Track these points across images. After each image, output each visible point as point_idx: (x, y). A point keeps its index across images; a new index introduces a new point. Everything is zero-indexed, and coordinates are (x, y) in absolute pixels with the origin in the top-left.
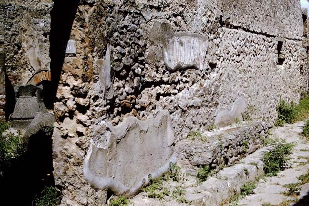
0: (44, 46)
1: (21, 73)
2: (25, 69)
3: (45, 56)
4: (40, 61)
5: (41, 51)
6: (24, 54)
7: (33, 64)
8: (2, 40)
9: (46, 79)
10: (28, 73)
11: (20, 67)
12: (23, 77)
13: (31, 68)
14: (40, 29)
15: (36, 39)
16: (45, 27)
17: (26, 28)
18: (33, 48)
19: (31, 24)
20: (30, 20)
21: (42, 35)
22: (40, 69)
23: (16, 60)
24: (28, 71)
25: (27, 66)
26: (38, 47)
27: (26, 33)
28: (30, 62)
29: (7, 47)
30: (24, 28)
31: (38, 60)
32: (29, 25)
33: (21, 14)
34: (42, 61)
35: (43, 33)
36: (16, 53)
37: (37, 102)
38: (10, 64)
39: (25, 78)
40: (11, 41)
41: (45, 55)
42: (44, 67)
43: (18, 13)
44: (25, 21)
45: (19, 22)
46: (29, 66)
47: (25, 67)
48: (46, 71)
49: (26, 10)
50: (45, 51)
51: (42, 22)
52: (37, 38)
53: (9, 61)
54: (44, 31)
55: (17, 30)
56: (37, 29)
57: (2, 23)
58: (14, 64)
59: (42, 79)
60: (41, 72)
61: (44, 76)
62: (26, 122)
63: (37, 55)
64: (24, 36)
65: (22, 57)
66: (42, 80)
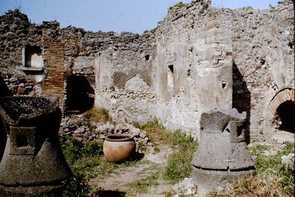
0: (289, 59)
1: (264, 91)
2: (268, 86)
3: (290, 71)
4: (284, 77)
5: (285, 65)
6: (268, 69)
7: (276, 80)
8: (229, 50)
9: (290, 99)
10: (272, 91)
11: (263, 84)
12: (267, 96)
13: (275, 85)
14: (286, 38)
15: (281, 51)
16: (291, 35)
17: (271, 40)
18: (277, 61)
19: (276, 33)
20: (275, 29)
21: (288, 46)
22: (284, 87)
23: (258, 76)
24: (272, 88)
25: (271, 83)
26: (282, 61)
27: (271, 45)
28: (274, 78)
29: (246, 61)
30: (269, 39)
31: (282, 77)
32: (273, 35)
33: (265, 23)
34: (287, 77)
35: (288, 43)
36: (258, 68)
37: (229, 141)
38: (250, 80)
39: (268, 96)
40: (253, 54)
41: (290, 69)
42: (288, 85)
43: (261, 22)
44: (270, 31)
45: (262, 32)
46: (272, 83)
47: (268, 84)
48: (290, 89)
49: (272, 19)
50: (290, 65)
51: (288, 30)
52: (281, 49)
53: (249, 77)
54: (289, 40)
55: (260, 42)
56: (281, 39)
57: (230, 30)
58: (255, 81)
59: (286, 99)
60: (285, 90)
61: (288, 95)
62: (207, 175)
63: (281, 70)
64: (268, 49)
65: (266, 72)
66: (285, 101)
